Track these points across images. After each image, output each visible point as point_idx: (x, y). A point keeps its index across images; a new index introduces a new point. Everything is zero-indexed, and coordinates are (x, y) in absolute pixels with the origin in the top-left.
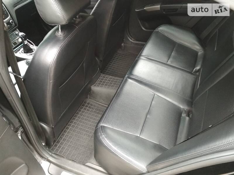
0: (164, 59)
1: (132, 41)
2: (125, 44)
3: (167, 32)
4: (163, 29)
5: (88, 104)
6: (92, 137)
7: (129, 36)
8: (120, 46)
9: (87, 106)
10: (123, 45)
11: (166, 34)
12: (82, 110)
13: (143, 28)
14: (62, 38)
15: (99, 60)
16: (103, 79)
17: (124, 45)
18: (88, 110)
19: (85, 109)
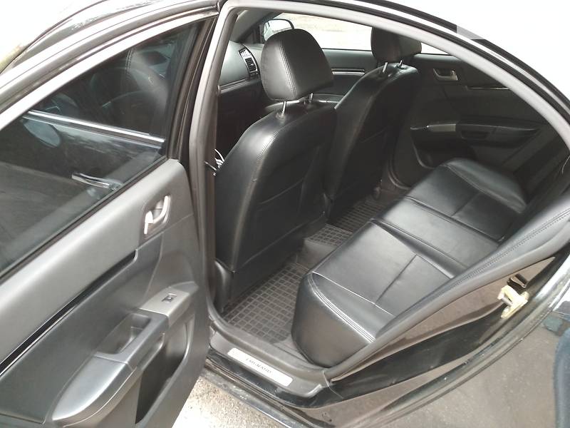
0: (449, 211)
1: (397, 185)
2: (382, 190)
3: (463, 171)
4: (456, 165)
5: (294, 271)
6: (290, 322)
7: (391, 174)
8: (372, 192)
9: (290, 275)
10: (378, 189)
11: (461, 175)
12: (282, 279)
13: (421, 163)
14: (282, 123)
15: (329, 198)
16: (328, 232)
17: (380, 191)
18: (291, 281)
19: (286, 278)
